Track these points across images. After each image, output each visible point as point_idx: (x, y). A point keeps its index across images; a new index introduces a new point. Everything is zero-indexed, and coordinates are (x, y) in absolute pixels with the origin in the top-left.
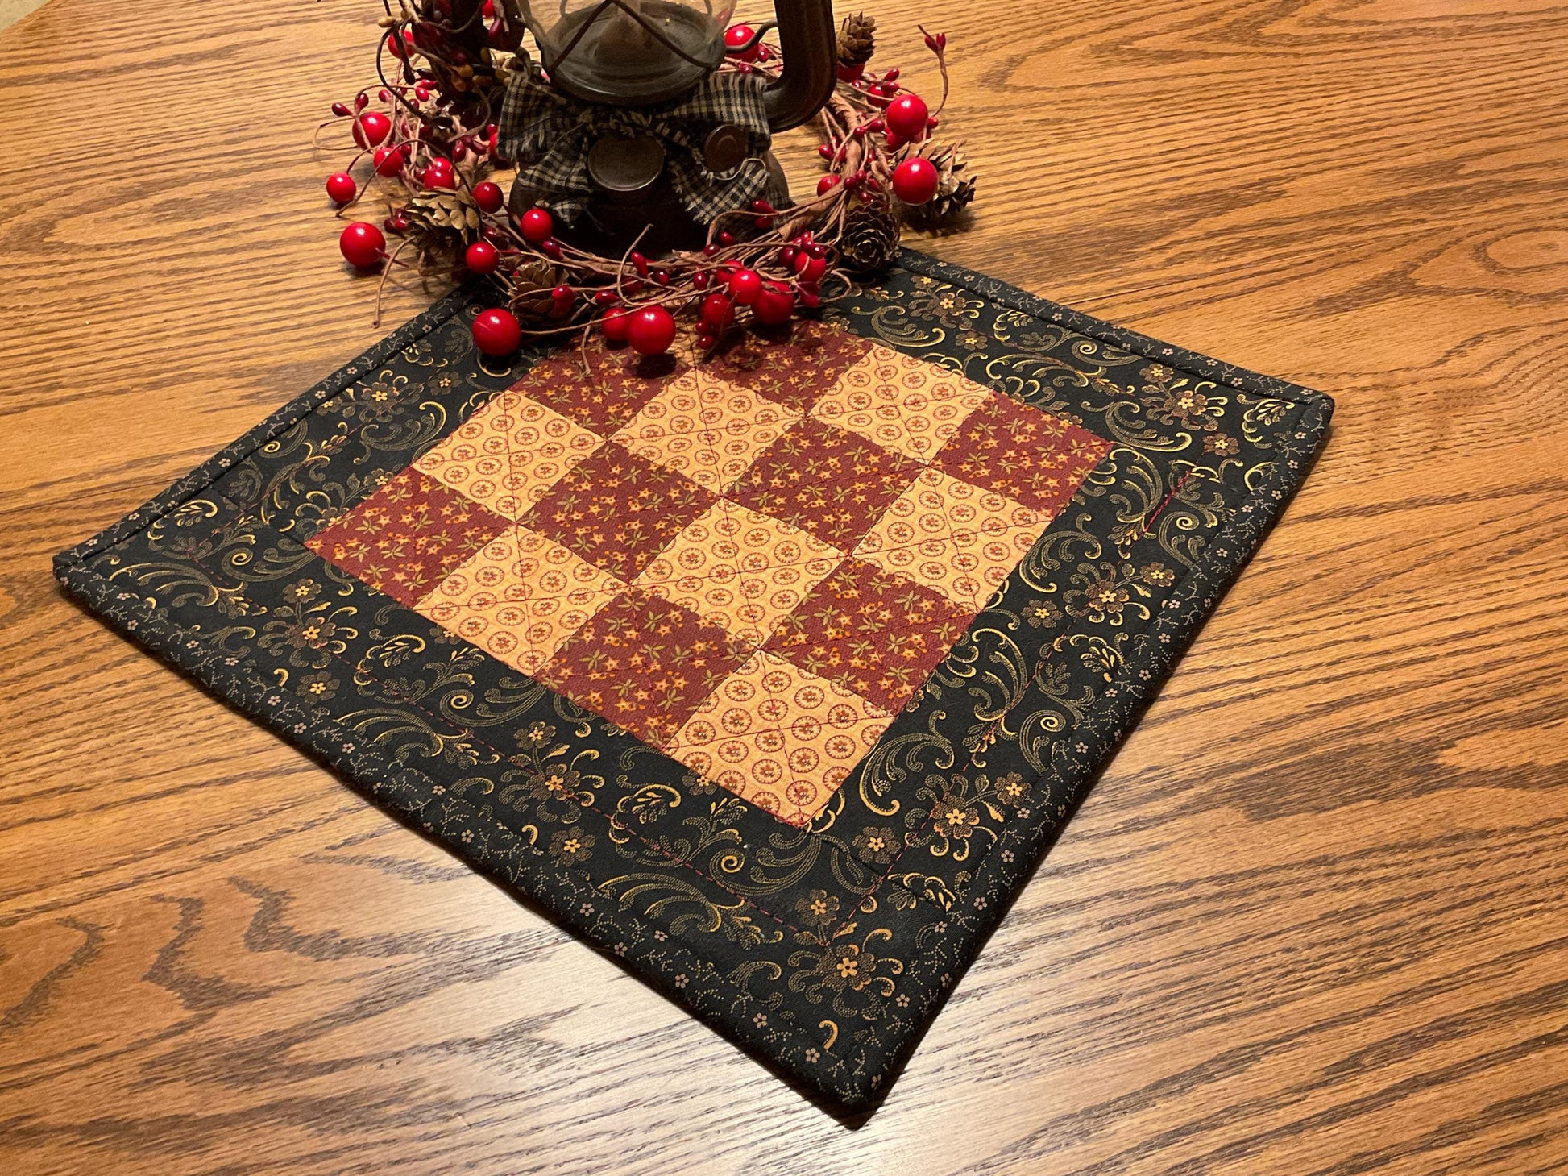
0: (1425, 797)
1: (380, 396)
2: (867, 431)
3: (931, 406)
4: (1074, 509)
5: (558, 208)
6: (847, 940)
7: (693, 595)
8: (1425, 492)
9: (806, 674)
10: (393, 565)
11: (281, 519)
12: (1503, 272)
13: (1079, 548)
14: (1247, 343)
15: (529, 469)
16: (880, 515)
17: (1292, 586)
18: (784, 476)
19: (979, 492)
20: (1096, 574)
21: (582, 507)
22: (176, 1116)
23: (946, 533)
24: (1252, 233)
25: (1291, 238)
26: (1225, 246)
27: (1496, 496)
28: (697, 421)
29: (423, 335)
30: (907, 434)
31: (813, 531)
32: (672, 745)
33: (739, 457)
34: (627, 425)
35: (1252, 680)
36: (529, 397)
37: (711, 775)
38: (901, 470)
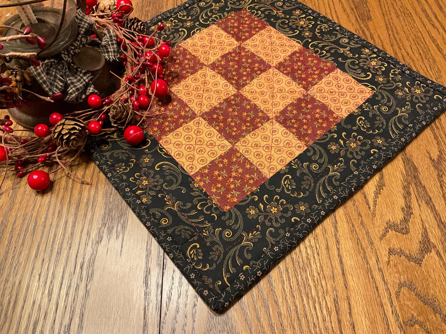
1: (145, 183)
2: (221, 53)
3: (214, 38)
4: (268, 21)
6: (410, 90)
7: (281, 104)
9: (319, 83)
10: (244, 183)
13: (283, 23)
15: (207, 139)
16: (259, 57)
18: (234, 76)
19: (255, 36)
20: (293, 23)
21: (231, 127)
23: (270, 47)
28: (198, 92)
29: (113, 166)
30: (225, 46)
31: (261, 72)
32: (341, 116)
33: (221, 84)
34: (194, 110)
35: (331, 10)
36: (167, 136)
37: (353, 109)
38: (240, 50)
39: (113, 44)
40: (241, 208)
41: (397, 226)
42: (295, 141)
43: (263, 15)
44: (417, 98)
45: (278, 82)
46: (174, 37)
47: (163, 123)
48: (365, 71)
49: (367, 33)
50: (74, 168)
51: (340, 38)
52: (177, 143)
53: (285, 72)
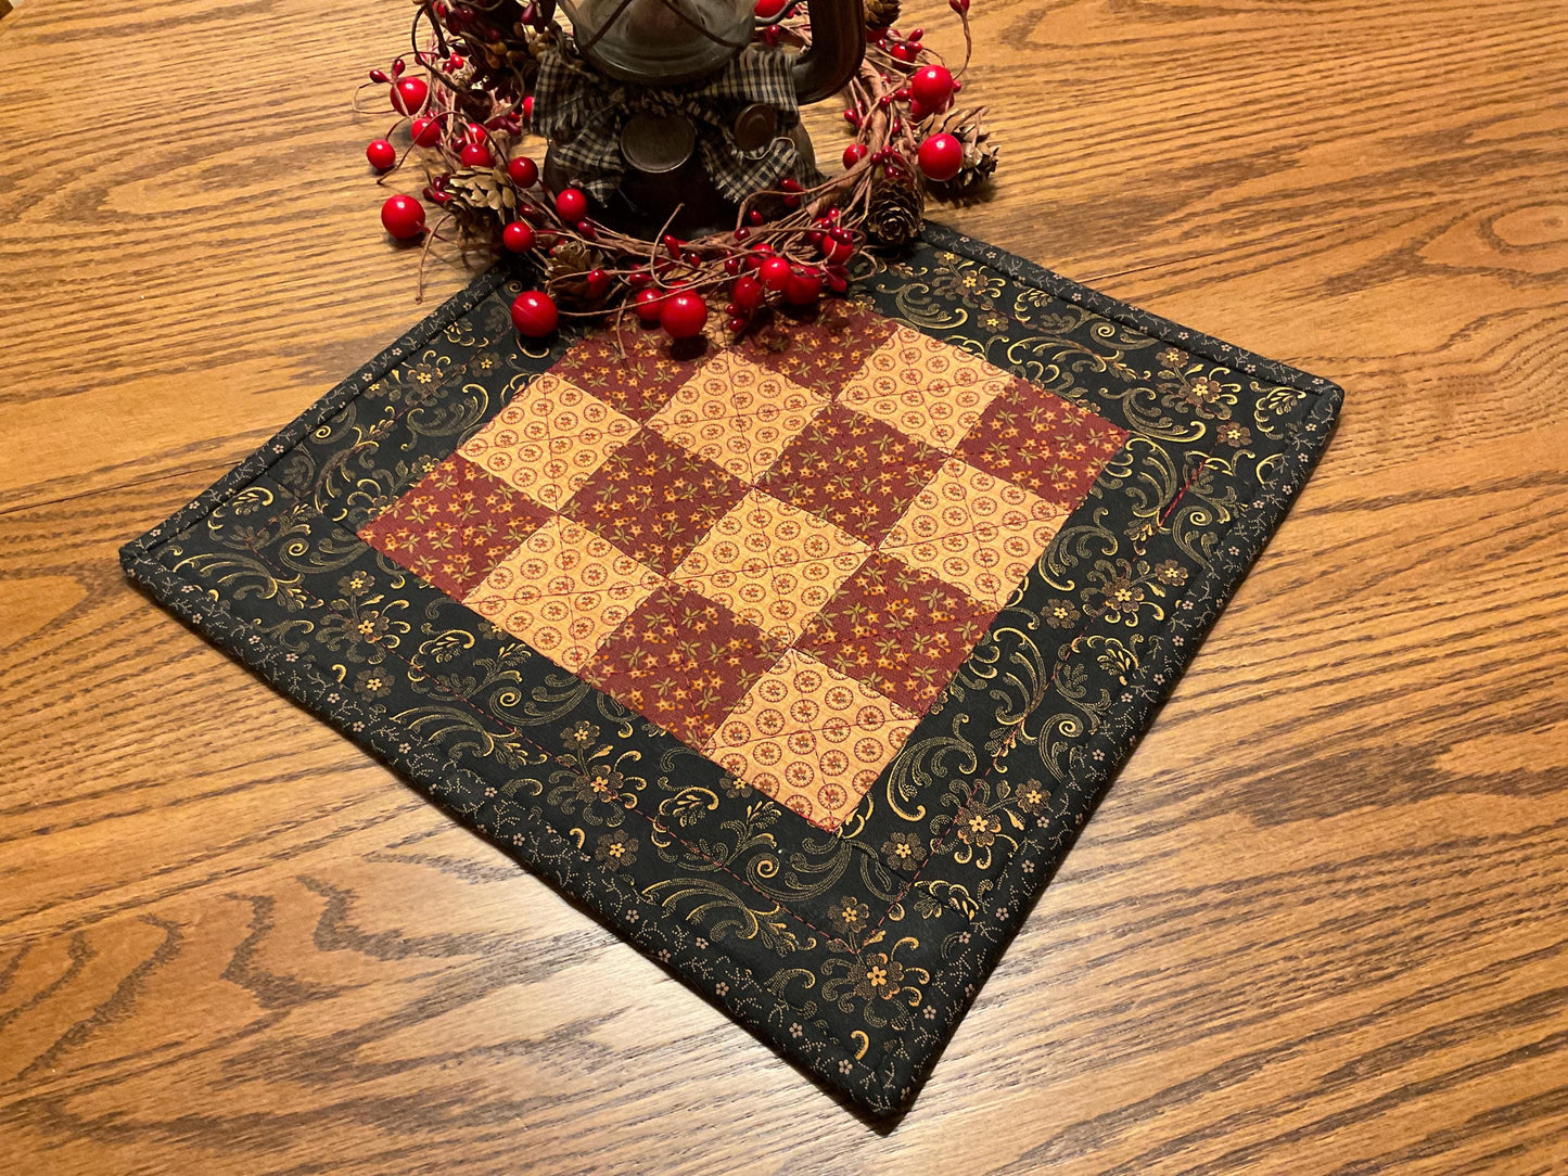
0: (1421, 803)
1: (424, 378)
2: (891, 418)
3: (955, 392)
4: (1092, 503)
5: (592, 188)
6: (876, 948)
7: (727, 591)
8: (1426, 485)
9: (836, 674)
10: (441, 555)
11: (334, 507)
12: (1506, 250)
13: (1097, 544)
14: (1260, 324)
15: (569, 456)
16: (905, 508)
17: (1299, 583)
18: (813, 466)
19: (1000, 484)
20: (1113, 571)
21: (620, 497)
22: (257, 1114)
23: (968, 527)
24: (1266, 206)
25: (1303, 211)
26: (1239, 219)
27: (1495, 490)
28: (728, 406)
29: (464, 313)
30: (931, 422)
31: (841, 524)
32: (710, 746)
33: (770, 444)
34: (661, 410)
35: (1259, 681)
36: (567, 380)
37: (747, 777)
38: (925, 460)
40: (368, 560)
41: (340, 918)
42: (594, 641)
43: (1114, 485)
45: (815, 570)
46: (924, 307)
47: (606, 365)
48: (929, 796)
51: (1079, 713)
52: (547, 404)
53: (861, 580)
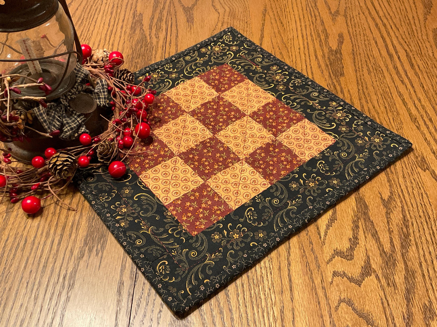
2: (201, 102)
3: (196, 89)
4: (247, 75)
6: (369, 139)
9: (287, 131)
10: (212, 213)
13: (261, 77)
15: (182, 175)
16: (236, 107)
18: (211, 122)
19: (234, 88)
20: (270, 77)
21: (204, 166)
23: (246, 97)
24: (154, 23)
25: (160, 18)
26: (157, 28)
27: (264, 20)
28: (178, 135)
30: (205, 96)
31: (236, 120)
32: (304, 160)
33: (199, 129)
34: (172, 150)
35: (306, 66)
36: (146, 171)
37: (316, 154)
38: (219, 100)
39: (104, 92)
40: (207, 233)
41: (343, 253)
42: (260, 179)
43: (243, 70)
44: (375, 146)
45: (250, 128)
46: (160, 87)
47: (144, 161)
48: (330, 121)
49: (338, 88)
50: (62, 196)
51: (311, 92)
52: (155, 178)
53: (258, 120)
